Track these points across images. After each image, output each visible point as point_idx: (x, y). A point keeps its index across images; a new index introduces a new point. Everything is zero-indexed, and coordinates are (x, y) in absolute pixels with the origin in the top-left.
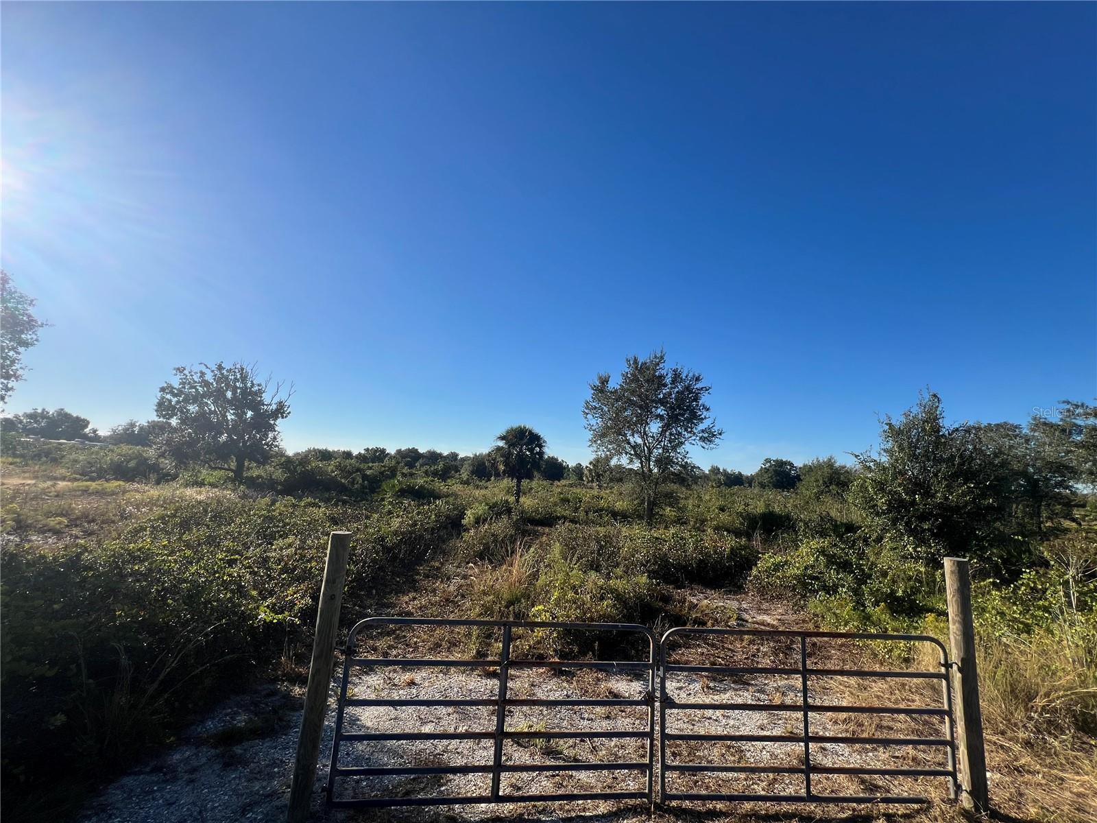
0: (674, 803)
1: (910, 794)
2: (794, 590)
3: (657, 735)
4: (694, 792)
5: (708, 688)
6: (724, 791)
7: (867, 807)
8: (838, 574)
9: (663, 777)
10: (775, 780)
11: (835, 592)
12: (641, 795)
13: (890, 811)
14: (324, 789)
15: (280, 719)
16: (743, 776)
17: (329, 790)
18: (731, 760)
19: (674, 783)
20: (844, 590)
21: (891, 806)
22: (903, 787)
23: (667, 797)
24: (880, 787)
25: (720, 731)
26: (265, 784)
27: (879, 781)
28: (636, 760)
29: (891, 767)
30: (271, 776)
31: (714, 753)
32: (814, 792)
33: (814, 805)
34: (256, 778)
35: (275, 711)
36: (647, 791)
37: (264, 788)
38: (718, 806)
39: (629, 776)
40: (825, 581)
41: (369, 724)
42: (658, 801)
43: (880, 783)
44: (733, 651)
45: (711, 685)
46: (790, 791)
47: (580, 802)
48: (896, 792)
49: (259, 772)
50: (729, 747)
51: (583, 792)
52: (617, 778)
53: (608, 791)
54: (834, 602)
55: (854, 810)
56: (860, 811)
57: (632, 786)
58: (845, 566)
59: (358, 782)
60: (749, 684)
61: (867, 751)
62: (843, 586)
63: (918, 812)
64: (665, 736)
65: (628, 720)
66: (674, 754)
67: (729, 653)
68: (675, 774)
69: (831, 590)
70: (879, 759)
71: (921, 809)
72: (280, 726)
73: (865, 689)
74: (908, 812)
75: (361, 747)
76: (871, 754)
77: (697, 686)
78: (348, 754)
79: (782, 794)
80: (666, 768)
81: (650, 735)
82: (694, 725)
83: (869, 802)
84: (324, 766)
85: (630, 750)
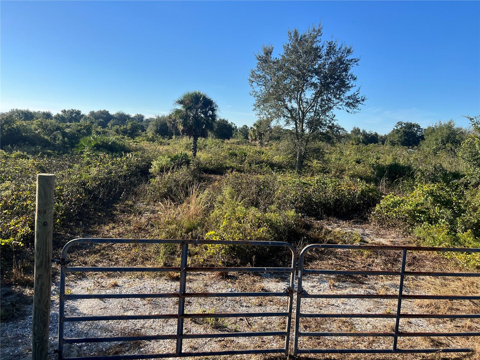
0: (303, 355)
1: (462, 347)
2: (406, 220)
3: (294, 315)
4: (318, 348)
5: (334, 286)
6: (338, 348)
7: (432, 355)
8: (440, 209)
9: (296, 340)
10: (374, 341)
11: (436, 222)
12: (281, 351)
13: (447, 357)
14: (56, 351)
15: (18, 310)
16: (351, 338)
17: (59, 352)
18: (345, 329)
19: (304, 344)
20: (443, 221)
21: (448, 354)
22: (459, 343)
23: (297, 351)
24: (443, 344)
25: (339, 312)
26: (13, 349)
27: (443, 340)
28: (278, 329)
29: (454, 331)
30: (17, 345)
31: (334, 326)
32: (398, 347)
33: (398, 354)
34: (6, 346)
35: (13, 305)
36: (285, 348)
37: (13, 351)
38: (333, 356)
39: (273, 340)
40: (429, 215)
41: (85, 312)
42: (293, 354)
43: (444, 342)
44: (354, 262)
45: (336, 284)
46: (383, 347)
47: (238, 355)
48: (453, 346)
49: (7, 342)
50: (345, 322)
51: (240, 350)
52: (264, 342)
53: (258, 349)
54: (434, 229)
55: (423, 357)
56: (427, 357)
57: (275, 346)
58: (447, 204)
59: (80, 347)
60: (363, 284)
61: (439, 323)
62: (443, 218)
63: (465, 356)
64: (299, 315)
65: (275, 307)
66: (306, 327)
67: (352, 264)
68: (305, 338)
69: (433, 221)
70: (449, 327)
71: (467, 355)
72: (19, 314)
73: (446, 286)
74: (458, 357)
75: (81, 326)
76: (441, 325)
77: (326, 285)
78: (71, 331)
79: (377, 349)
80: (298, 334)
81: (289, 315)
82: (321, 309)
83: (434, 352)
84: (53, 338)
85: (276, 324)
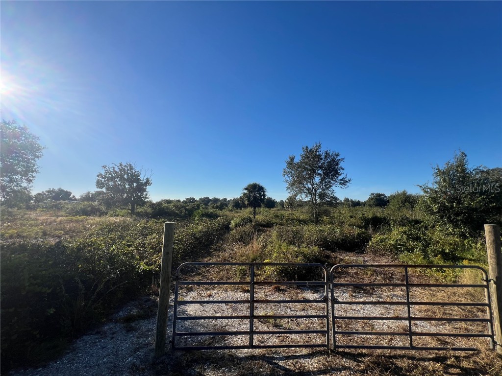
0: (340, 350)
1: (466, 346)
2: (391, 251)
3: (330, 316)
4: (350, 344)
5: (352, 296)
6: (366, 344)
7: (443, 353)
8: (414, 243)
9: (334, 337)
10: (392, 339)
11: (413, 251)
12: (324, 346)
13: (457, 355)
14: (170, 342)
15: (152, 311)
16: (375, 337)
17: (173, 342)
18: (367, 329)
19: (339, 340)
20: (418, 250)
21: (457, 352)
22: (461, 343)
23: (336, 347)
24: (449, 343)
25: (360, 315)
26: (145, 339)
27: (447, 339)
28: (319, 329)
29: (454, 332)
30: (148, 336)
31: (359, 326)
32: (414, 345)
33: (415, 351)
34: (141, 337)
35: (149, 308)
36: (326, 344)
37: (145, 341)
38: (363, 351)
39: (317, 337)
40: (407, 246)
41: (191, 313)
42: (332, 348)
43: (449, 341)
44: (363, 279)
45: (354, 295)
46: (400, 344)
47: (293, 349)
48: (458, 345)
49: (142, 334)
50: (366, 323)
51: (294, 344)
52: (310, 338)
53: (307, 344)
54: (413, 256)
55: (436, 354)
56: (440, 354)
57: (318, 341)
58: (417, 239)
59: (187, 339)
60: (373, 294)
61: (439, 325)
62: (417, 248)
63: (473, 355)
64: (334, 317)
65: (314, 311)
66: (338, 327)
67: (361, 280)
68: (340, 336)
69: (411, 250)
70: (447, 328)
71: (474, 354)
72: (152, 314)
73: (434, 296)
74: (467, 355)
75: (188, 323)
76: (441, 327)
77: (347, 295)
78: (182, 326)
79: (396, 346)
80: (335, 333)
81: (327, 317)
82: (347, 313)
83: (445, 350)
84: (169, 331)
85: (316, 324)
